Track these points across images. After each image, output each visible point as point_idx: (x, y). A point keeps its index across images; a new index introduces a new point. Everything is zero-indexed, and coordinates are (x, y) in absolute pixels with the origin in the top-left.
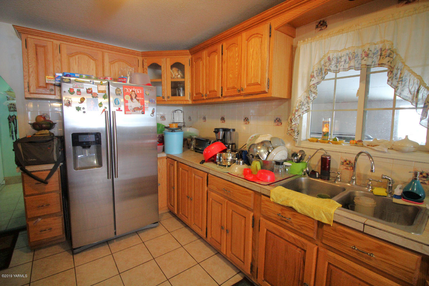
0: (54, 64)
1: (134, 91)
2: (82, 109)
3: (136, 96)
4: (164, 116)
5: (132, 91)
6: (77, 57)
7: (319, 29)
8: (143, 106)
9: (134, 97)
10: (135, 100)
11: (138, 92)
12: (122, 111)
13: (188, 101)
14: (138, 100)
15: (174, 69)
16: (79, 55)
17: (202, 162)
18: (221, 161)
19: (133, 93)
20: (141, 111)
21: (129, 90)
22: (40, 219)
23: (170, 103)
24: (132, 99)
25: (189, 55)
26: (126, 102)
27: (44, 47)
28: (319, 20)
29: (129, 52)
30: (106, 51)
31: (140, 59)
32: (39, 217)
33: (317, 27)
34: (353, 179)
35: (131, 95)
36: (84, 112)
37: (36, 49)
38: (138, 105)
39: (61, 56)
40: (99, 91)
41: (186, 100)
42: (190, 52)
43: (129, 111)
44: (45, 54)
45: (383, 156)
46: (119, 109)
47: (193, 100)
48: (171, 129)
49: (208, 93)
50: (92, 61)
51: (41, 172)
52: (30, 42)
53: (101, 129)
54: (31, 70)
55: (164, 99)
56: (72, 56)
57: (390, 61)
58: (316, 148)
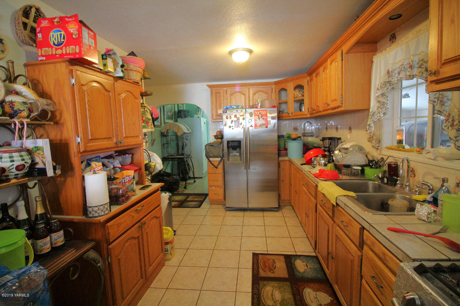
0: (224, 101)
1: (261, 113)
2: (231, 127)
3: (262, 116)
4: (296, 128)
5: (260, 113)
6: (235, 95)
7: (392, 41)
8: (266, 122)
9: (260, 117)
10: (261, 119)
11: (264, 113)
12: (253, 127)
13: (307, 115)
14: (263, 119)
15: (297, 90)
16: (236, 94)
17: (302, 165)
18: (315, 163)
19: (260, 114)
20: (265, 126)
21: (257, 113)
22: (213, 187)
23: (293, 117)
24: (259, 118)
25: (307, 77)
26: (255, 120)
27: (219, 93)
28: (391, 34)
29: (265, 84)
30: (250, 87)
31: (273, 87)
32: (214, 186)
33: (390, 40)
34: (407, 185)
35: (258, 116)
36: (233, 129)
37: (216, 95)
38: (263, 122)
39: (227, 96)
40: (240, 116)
41: (305, 115)
42: (307, 74)
43: (257, 126)
44: (220, 96)
45: (433, 164)
46: (251, 125)
47: (311, 114)
48: (291, 139)
49: (316, 108)
50: (243, 95)
51: (215, 162)
52: (214, 91)
53: (241, 139)
54: (214, 107)
55: (289, 115)
56: (232, 95)
57: (421, 72)
58: (387, 155)
